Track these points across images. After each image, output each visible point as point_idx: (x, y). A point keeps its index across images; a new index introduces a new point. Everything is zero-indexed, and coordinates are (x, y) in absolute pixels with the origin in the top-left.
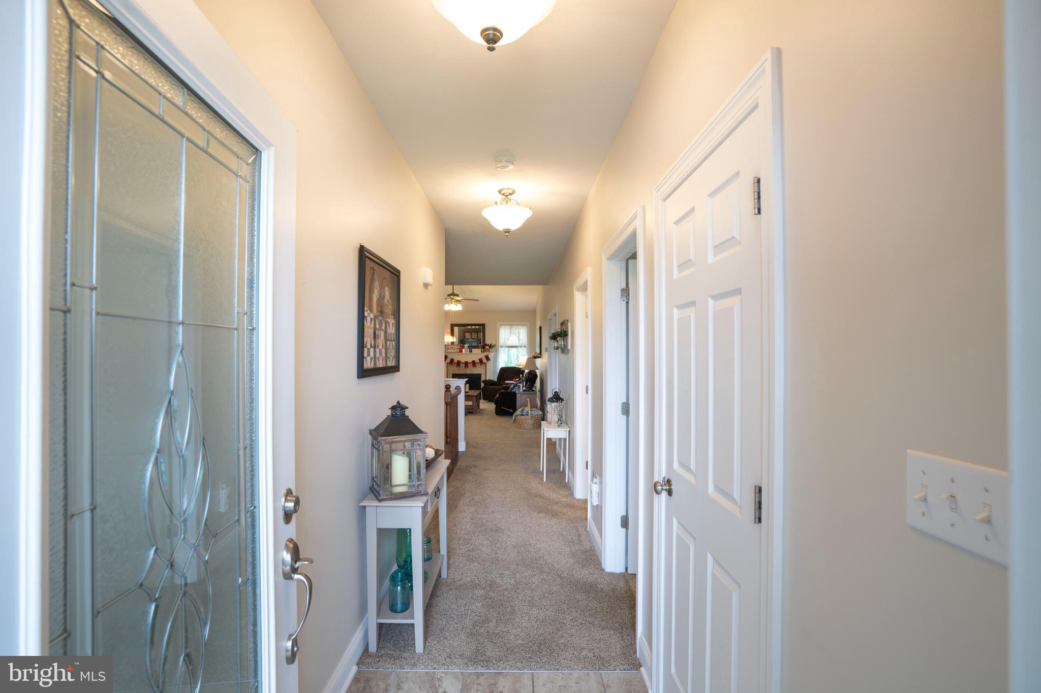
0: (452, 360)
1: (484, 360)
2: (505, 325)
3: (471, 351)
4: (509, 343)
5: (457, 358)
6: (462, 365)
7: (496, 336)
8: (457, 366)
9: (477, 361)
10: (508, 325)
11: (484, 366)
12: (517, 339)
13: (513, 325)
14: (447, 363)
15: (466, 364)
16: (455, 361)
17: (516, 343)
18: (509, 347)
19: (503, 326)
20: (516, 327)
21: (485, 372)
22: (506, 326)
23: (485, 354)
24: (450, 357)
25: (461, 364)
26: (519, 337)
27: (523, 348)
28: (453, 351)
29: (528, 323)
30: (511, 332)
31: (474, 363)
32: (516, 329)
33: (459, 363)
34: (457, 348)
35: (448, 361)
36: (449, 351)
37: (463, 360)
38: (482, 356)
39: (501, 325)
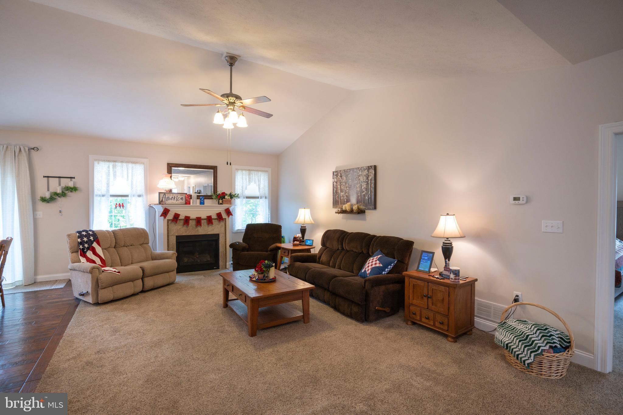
0: (176, 216)
1: (224, 216)
2: (242, 170)
3: (202, 203)
4: (248, 193)
5: (184, 212)
6: (192, 223)
7: (231, 182)
8: (184, 224)
9: (214, 216)
10: (246, 170)
11: (222, 223)
12: (258, 187)
13: (252, 170)
14: (168, 220)
15: (198, 221)
16: (182, 217)
17: (257, 194)
18: (248, 198)
19: (240, 172)
20: (256, 173)
21: (224, 232)
22: (244, 172)
23: (225, 206)
24: (173, 211)
25: (190, 221)
26: (259, 186)
27: (264, 199)
28: (174, 202)
29: (270, 170)
30: (250, 178)
31: (209, 220)
32: (255, 176)
33: (187, 220)
34: (182, 199)
35: (170, 216)
36: (170, 202)
37: (193, 216)
38: (221, 209)
39: (237, 170)
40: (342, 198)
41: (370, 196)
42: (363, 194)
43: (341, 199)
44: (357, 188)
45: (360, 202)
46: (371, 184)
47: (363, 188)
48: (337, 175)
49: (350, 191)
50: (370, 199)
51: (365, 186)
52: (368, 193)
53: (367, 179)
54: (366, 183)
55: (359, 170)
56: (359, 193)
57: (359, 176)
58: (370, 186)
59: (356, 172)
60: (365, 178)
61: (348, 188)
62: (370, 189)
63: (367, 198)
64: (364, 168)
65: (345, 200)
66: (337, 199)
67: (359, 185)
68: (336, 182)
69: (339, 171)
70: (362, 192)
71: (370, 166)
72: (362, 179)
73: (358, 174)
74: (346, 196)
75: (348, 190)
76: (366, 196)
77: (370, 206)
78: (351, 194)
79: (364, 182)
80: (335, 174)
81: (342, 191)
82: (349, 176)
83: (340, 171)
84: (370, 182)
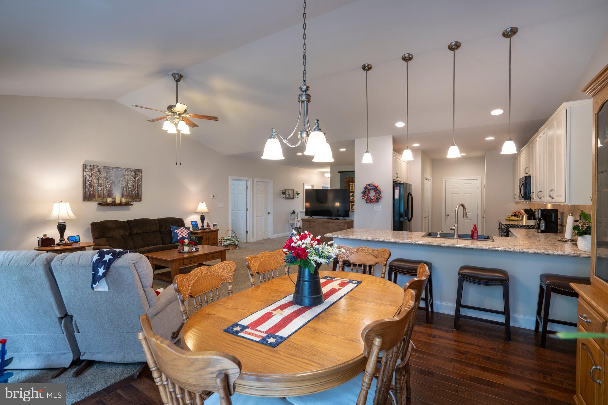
40: (100, 192)
41: (137, 191)
42: (129, 190)
43: (98, 193)
44: (122, 184)
45: (126, 196)
46: (138, 183)
47: (129, 185)
48: (92, 170)
49: (112, 186)
50: (137, 194)
51: (132, 184)
52: (135, 190)
53: (134, 178)
54: (133, 182)
55: (125, 170)
56: (124, 189)
57: (125, 175)
58: (138, 184)
59: (121, 171)
60: (132, 178)
61: (109, 184)
62: (138, 186)
63: (134, 193)
64: (131, 170)
65: (106, 194)
66: (92, 192)
67: (125, 182)
68: (90, 176)
69: (95, 167)
70: (128, 188)
71: (138, 170)
72: (128, 178)
73: (124, 173)
74: (107, 190)
75: (109, 185)
76: (133, 192)
77: (137, 199)
78: (114, 189)
79: (130, 180)
80: (88, 167)
81: (99, 185)
82: (111, 173)
83: (97, 166)
84: (137, 181)
